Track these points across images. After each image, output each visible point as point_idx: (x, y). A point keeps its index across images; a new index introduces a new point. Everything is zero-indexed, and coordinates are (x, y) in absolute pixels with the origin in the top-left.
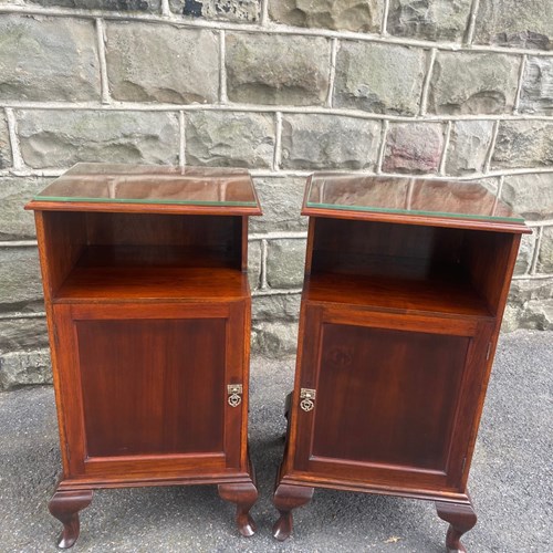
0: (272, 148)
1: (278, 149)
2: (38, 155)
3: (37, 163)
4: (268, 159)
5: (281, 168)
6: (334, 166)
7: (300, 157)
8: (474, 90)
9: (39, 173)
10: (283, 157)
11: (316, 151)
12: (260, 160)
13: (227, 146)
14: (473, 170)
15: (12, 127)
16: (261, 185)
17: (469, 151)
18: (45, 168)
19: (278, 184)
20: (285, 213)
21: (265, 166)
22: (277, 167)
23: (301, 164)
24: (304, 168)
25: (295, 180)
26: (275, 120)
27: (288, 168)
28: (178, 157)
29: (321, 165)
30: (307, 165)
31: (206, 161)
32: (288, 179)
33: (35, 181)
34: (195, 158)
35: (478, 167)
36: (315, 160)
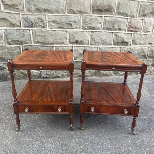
0: (101, 25)
1: (103, 25)
2: (52, 25)
3: (51, 27)
4: (100, 27)
5: (103, 30)
6: (115, 30)
7: (108, 27)
8: (150, 11)
9: (51, 29)
10: (104, 27)
11: (111, 26)
12: (98, 27)
13: (91, 24)
14: (150, 32)
15: (47, 19)
16: (98, 34)
17: (148, 27)
18: (53, 28)
19: (102, 33)
20: (103, 41)
21: (99, 29)
22: (102, 29)
23: (108, 29)
24: (108, 30)
25: (106, 33)
26: (102, 18)
27: (105, 30)
28: (80, 27)
29: (112, 29)
30: (109, 29)
31: (86, 28)
32: (104, 32)
33: (51, 31)
34: (84, 27)
35: (151, 31)
36: (111, 28)
